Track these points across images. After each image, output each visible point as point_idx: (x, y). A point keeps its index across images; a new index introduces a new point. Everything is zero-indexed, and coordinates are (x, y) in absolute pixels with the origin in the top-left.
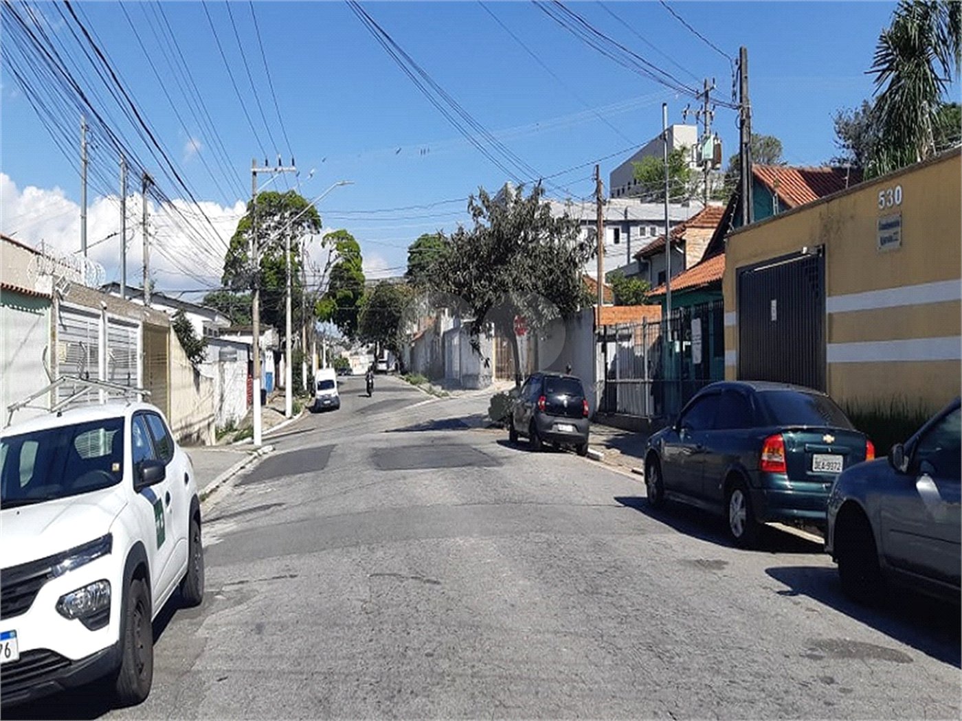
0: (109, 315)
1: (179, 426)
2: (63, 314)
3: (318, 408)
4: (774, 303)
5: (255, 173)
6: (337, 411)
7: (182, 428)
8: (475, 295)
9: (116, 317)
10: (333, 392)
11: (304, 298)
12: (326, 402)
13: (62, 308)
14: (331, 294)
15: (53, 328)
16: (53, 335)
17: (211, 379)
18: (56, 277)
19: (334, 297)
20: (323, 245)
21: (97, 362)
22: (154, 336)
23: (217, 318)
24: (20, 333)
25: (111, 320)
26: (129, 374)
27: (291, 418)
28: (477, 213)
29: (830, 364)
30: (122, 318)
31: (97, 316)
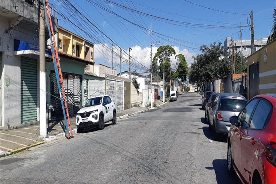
0: (116, 80)
1: (133, 103)
2: (107, 81)
3: (171, 101)
4: (253, 74)
5: (151, 46)
6: (176, 101)
7: (134, 103)
8: (200, 72)
9: (118, 80)
10: (175, 97)
11: (170, 73)
12: (173, 99)
13: (107, 80)
14: (177, 71)
15: (105, 83)
16: (105, 85)
17: (142, 93)
18: (106, 74)
19: (178, 72)
20: (175, 58)
21: (114, 89)
22: (127, 84)
23: (148, 79)
24: (99, 85)
25: (117, 81)
26: (121, 92)
27: (164, 103)
28: (203, 50)
29: (260, 90)
30: (119, 81)
31: (114, 81)
